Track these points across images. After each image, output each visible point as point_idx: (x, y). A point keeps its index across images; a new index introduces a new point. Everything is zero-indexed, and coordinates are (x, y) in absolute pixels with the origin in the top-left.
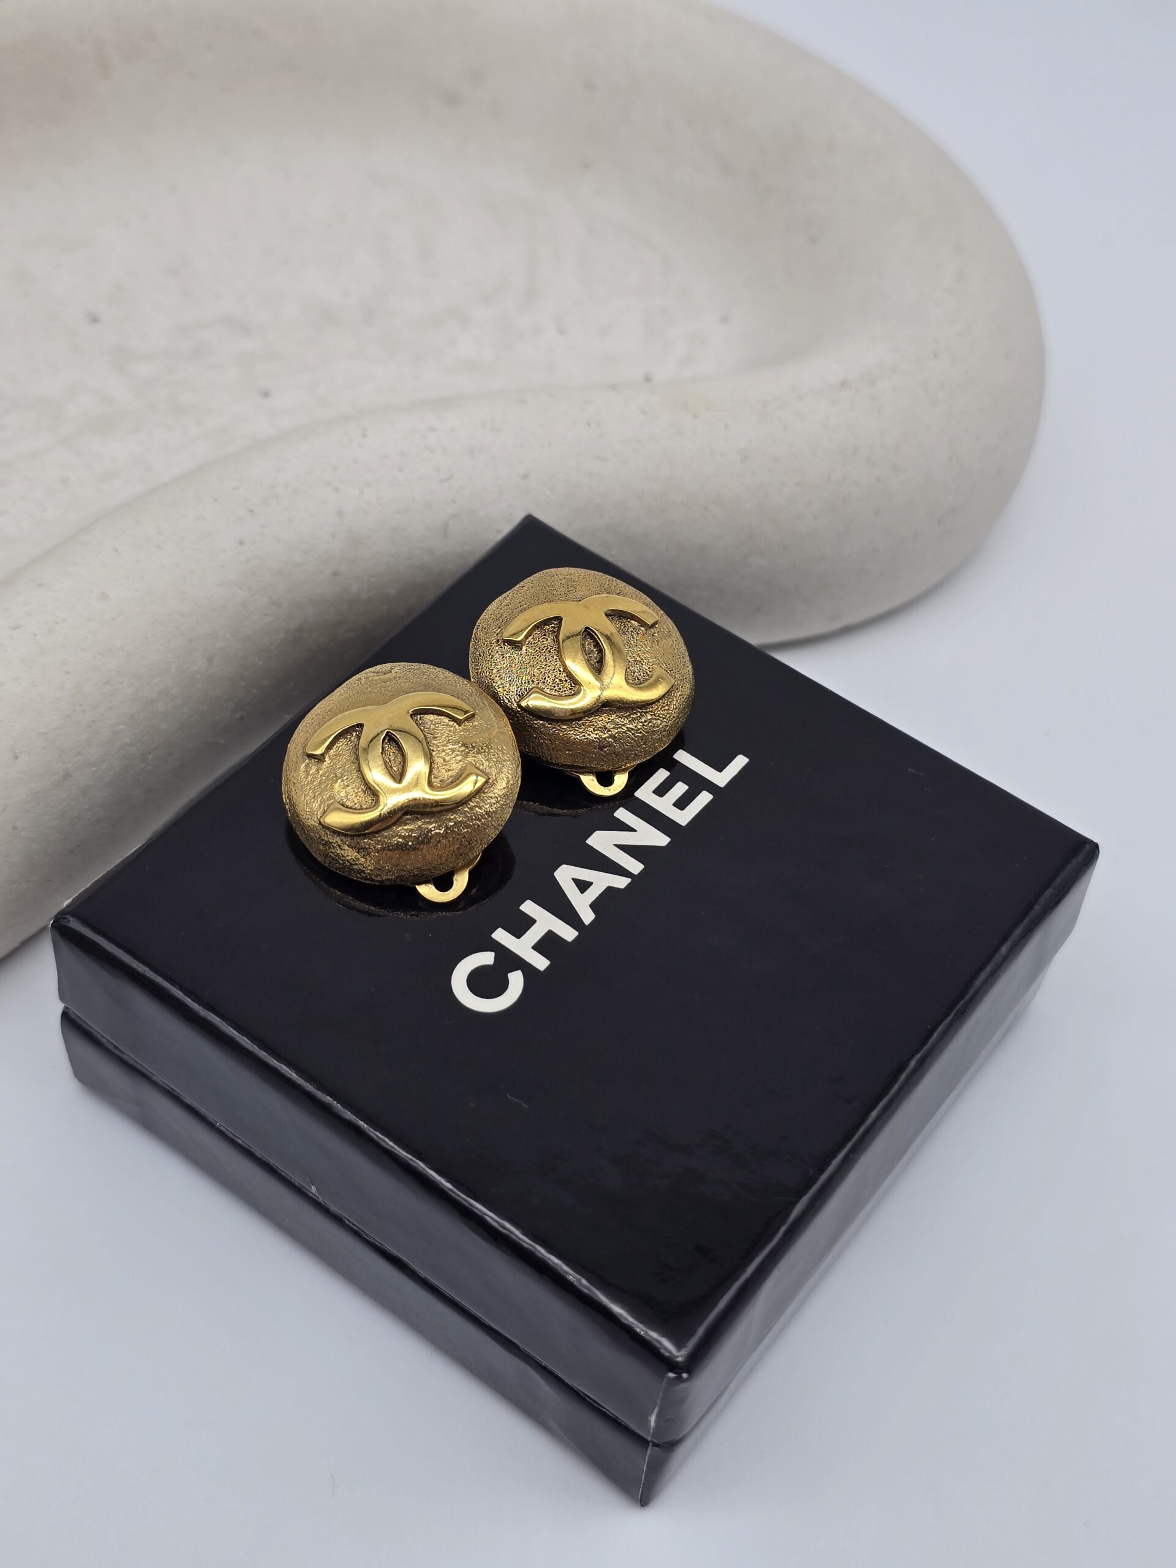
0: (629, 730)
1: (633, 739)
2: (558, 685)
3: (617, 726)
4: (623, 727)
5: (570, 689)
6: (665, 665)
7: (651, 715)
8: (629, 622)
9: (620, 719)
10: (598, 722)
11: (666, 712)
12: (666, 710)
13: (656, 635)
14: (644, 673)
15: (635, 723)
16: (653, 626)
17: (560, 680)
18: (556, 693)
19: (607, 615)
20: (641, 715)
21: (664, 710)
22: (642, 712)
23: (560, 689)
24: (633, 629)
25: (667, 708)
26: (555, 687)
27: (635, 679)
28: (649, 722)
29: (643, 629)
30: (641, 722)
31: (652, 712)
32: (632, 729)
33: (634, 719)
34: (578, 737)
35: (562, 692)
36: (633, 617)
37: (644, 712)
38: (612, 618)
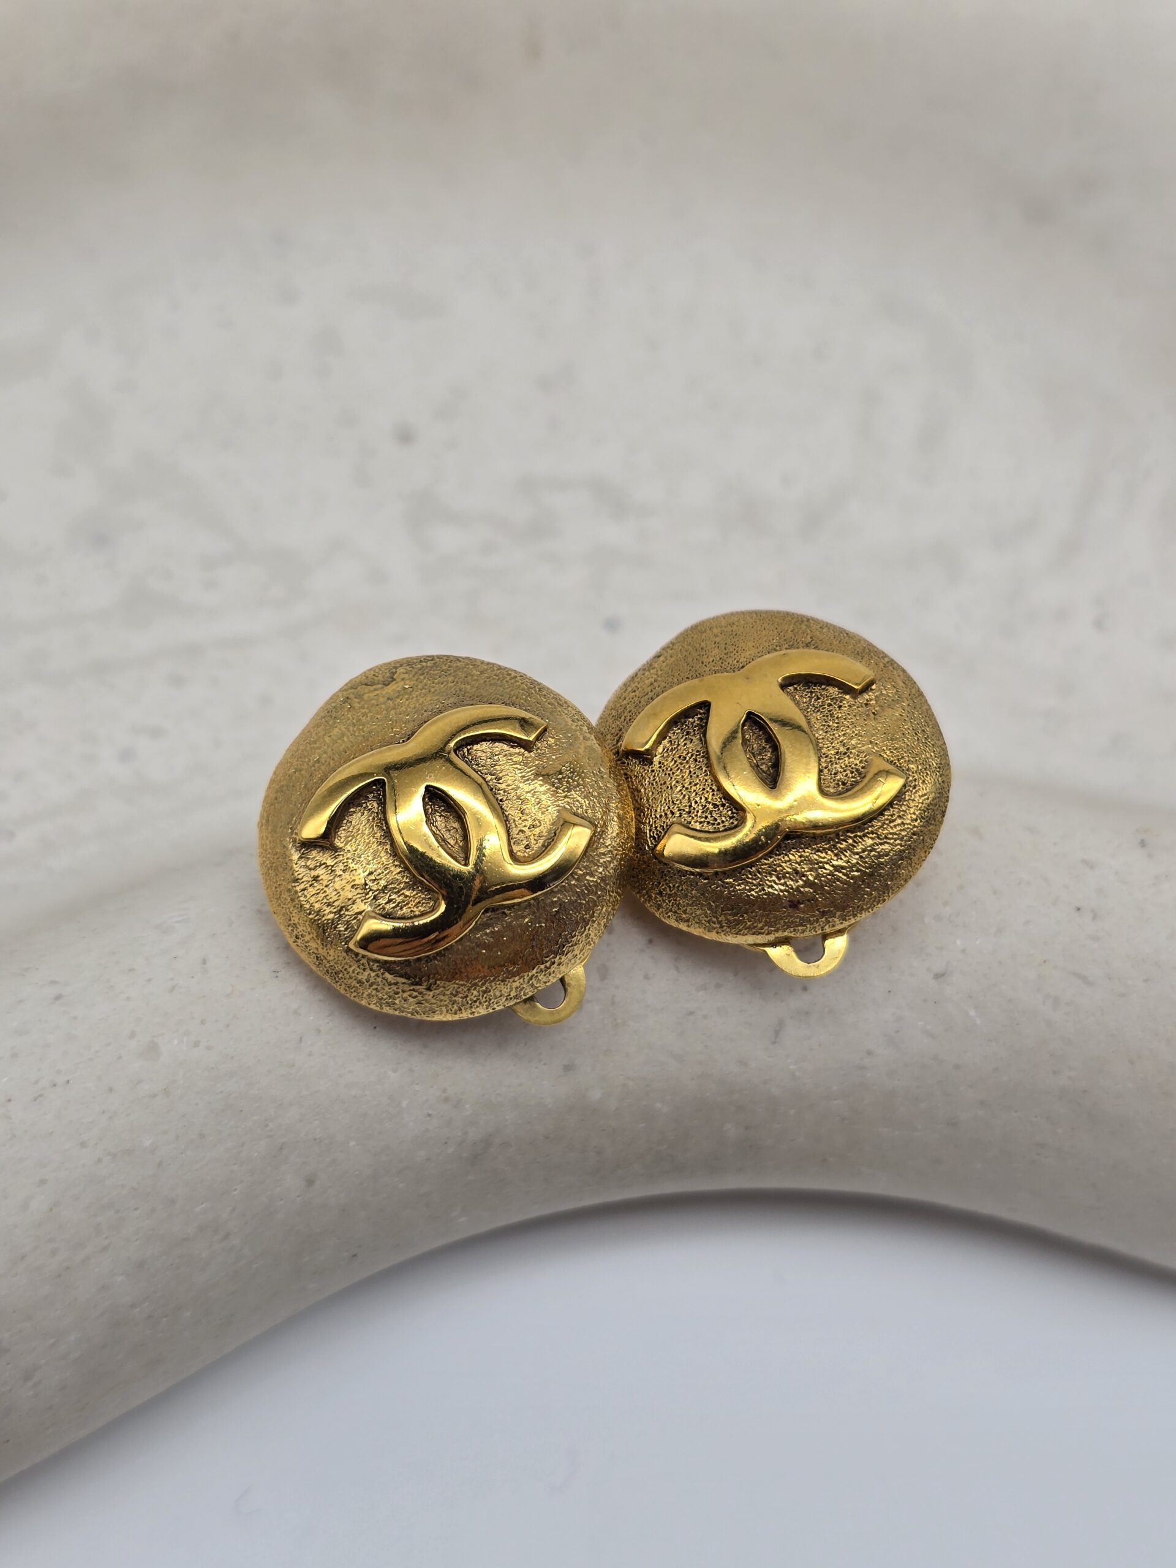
0: (837, 868)
1: (845, 883)
2: (711, 813)
3: (815, 865)
4: (827, 866)
5: (731, 818)
6: (888, 752)
7: (872, 838)
8: (823, 689)
9: (819, 853)
10: (784, 865)
11: (898, 828)
12: (898, 825)
13: (873, 702)
14: (852, 772)
15: (846, 856)
16: (867, 688)
17: (715, 806)
18: (710, 828)
19: (783, 686)
20: (854, 841)
21: (895, 826)
22: (856, 836)
23: (716, 820)
24: (832, 699)
25: (899, 821)
26: (706, 817)
27: (838, 784)
28: (871, 851)
29: (847, 697)
30: (857, 853)
31: (872, 833)
32: (843, 867)
33: (842, 851)
34: (753, 893)
35: (719, 824)
36: (828, 681)
37: (860, 837)
38: (796, 689)
